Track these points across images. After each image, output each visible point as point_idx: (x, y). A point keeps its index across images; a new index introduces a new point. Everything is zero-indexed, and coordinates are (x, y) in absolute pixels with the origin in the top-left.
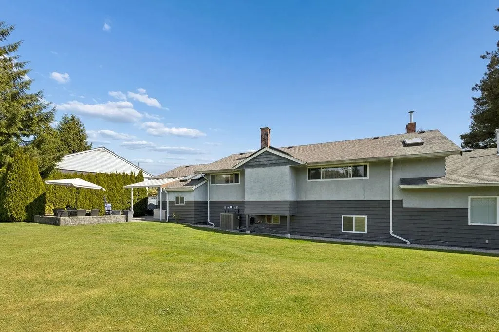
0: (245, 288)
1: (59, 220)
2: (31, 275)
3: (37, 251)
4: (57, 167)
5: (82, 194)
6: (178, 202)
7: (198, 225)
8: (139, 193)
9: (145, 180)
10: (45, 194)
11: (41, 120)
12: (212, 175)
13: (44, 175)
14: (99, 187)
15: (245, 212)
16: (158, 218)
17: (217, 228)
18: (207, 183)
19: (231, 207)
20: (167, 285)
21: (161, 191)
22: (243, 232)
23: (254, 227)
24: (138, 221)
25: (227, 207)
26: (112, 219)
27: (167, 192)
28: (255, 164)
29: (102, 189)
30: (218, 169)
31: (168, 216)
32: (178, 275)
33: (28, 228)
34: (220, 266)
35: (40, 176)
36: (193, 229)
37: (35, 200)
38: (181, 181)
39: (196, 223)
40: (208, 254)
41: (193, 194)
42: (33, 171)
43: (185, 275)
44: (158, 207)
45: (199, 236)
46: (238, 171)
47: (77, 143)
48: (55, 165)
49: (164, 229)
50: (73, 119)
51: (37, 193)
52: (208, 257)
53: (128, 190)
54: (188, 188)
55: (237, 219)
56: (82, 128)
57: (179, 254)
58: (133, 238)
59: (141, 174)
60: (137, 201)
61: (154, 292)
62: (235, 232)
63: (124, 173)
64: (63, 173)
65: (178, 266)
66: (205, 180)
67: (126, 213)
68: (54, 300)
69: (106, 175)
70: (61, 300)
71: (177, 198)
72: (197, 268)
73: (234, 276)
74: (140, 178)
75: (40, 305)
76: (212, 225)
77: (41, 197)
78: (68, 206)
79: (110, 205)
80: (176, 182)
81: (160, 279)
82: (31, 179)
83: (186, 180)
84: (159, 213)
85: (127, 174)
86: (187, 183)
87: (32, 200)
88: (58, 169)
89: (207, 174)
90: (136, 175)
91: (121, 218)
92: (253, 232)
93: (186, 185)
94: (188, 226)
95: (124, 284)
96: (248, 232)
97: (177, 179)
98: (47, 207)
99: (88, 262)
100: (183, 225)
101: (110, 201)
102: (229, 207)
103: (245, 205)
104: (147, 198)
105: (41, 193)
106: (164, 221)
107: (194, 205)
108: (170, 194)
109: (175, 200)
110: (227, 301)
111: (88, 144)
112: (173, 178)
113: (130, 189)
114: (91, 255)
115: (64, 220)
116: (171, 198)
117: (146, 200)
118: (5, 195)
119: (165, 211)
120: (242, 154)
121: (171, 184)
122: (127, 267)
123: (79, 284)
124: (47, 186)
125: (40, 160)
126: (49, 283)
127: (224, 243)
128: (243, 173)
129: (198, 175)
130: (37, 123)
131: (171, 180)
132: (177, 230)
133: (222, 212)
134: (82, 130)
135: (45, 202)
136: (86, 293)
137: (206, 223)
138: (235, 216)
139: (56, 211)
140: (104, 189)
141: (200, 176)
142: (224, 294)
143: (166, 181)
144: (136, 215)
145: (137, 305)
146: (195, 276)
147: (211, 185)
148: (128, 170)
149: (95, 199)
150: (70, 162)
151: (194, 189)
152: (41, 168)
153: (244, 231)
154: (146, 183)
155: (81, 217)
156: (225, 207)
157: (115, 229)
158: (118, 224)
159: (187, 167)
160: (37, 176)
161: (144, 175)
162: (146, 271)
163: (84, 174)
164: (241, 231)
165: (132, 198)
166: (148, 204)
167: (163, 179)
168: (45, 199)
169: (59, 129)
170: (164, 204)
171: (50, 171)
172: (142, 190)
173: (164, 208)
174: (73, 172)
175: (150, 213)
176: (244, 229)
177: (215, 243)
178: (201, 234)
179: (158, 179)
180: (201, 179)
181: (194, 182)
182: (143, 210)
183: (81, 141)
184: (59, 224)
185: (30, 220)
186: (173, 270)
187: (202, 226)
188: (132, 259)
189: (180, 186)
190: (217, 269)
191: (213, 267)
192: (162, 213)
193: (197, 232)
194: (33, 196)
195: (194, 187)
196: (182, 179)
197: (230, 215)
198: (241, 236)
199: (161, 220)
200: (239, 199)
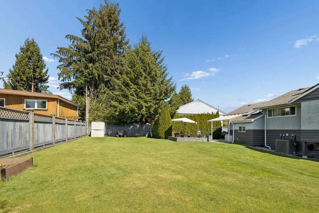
0: (276, 201)
1: (176, 138)
2: (158, 163)
3: (164, 153)
4: (177, 113)
5: (187, 126)
6: (240, 130)
7: (257, 148)
8: (216, 125)
9: (220, 116)
10: (172, 126)
11: (171, 91)
12: (269, 110)
13: (172, 117)
14: (194, 122)
15: (302, 139)
16: (227, 140)
17: (273, 151)
18: (264, 116)
19: (287, 135)
20: (215, 183)
21: (229, 123)
22: (299, 156)
23: (313, 153)
24: (215, 142)
25: (282, 135)
26: (201, 140)
27: (233, 123)
28: (313, 96)
29: (195, 123)
30: (274, 105)
31: (234, 139)
32: (225, 178)
33: (164, 142)
34: (261, 179)
35: (170, 117)
36: (251, 150)
37: (168, 129)
38: (243, 116)
39: (255, 146)
40: (255, 168)
41: (252, 124)
42: (168, 115)
43: (230, 179)
44: (227, 133)
45: (254, 155)
46: (295, 104)
47: (187, 99)
48: (176, 112)
49: (229, 148)
50: (186, 87)
51: (169, 125)
52: (253, 171)
53: (210, 122)
54: (248, 120)
55: (293, 145)
56: (189, 91)
57: (232, 165)
58: (208, 151)
59: (218, 113)
60: (215, 130)
61: (207, 185)
62: (291, 155)
63: (208, 113)
64: (180, 115)
65: (228, 173)
66: (263, 114)
67: (207, 137)
68: (161, 176)
69: (199, 115)
70: (164, 177)
71: (240, 128)
72: (241, 177)
73: (271, 189)
74: (217, 115)
75: (157, 177)
76: (269, 148)
77: (170, 127)
78: (181, 132)
79: (200, 132)
80: (240, 117)
81: (213, 178)
82: (167, 119)
83: (247, 115)
84: (228, 137)
85: (210, 114)
86: (247, 117)
87: (167, 129)
88: (177, 114)
89: (264, 110)
90: (215, 114)
91: (205, 139)
92: (310, 158)
93: (246, 119)
94: (247, 147)
95: (193, 177)
96: (306, 157)
97: (241, 115)
98: (173, 133)
99: (181, 161)
100: (244, 146)
101: (201, 129)
102: (285, 135)
103: (302, 134)
104: (222, 128)
105: (170, 125)
106: (231, 143)
107: (253, 133)
108: (235, 125)
109: (238, 129)
110: (255, 205)
111: (192, 99)
112: (238, 114)
113: (211, 122)
114: (184, 158)
115: (179, 139)
116: (236, 127)
117: (221, 129)
118: (158, 127)
119: (232, 136)
120: (300, 90)
121: (236, 118)
122: (197, 167)
123: (173, 171)
124: (173, 122)
125: (170, 110)
126: (163, 168)
127: (276, 163)
128: (299, 106)
129: (257, 111)
130: (170, 92)
131: (237, 116)
132: (238, 149)
133: (278, 139)
134: (189, 92)
135: (172, 130)
136: (174, 176)
137: (263, 146)
138: (291, 143)
139: (176, 135)
140: (196, 123)
141: (258, 112)
142: (255, 199)
143: (233, 116)
144: (214, 138)
145: (195, 189)
146: (237, 182)
147: (267, 117)
148: (210, 111)
149: (193, 128)
150: (183, 110)
151: (252, 121)
152: (171, 114)
153: (301, 156)
154: (221, 118)
155: (185, 138)
156: (281, 135)
157: (201, 145)
158: (203, 142)
159: (249, 105)
160: (169, 117)
161: (220, 113)
162: (207, 172)
163: (189, 115)
164: (297, 156)
165: (212, 128)
166: (222, 131)
167: (231, 115)
168: (172, 128)
169: (180, 94)
170: (231, 131)
171: (174, 115)
172: (219, 122)
173: (231, 134)
174: (184, 114)
175: (223, 137)
176: (301, 154)
177: (267, 162)
178: (256, 154)
179: (228, 115)
180: (260, 113)
181: (253, 116)
182: (219, 135)
183: (189, 98)
184: (176, 141)
185: (166, 138)
186: (224, 174)
187: (260, 148)
188: (202, 164)
189: (243, 119)
190: (257, 181)
191: (255, 178)
192: (230, 138)
193: (254, 152)
194: (168, 127)
195: (253, 120)
196: (245, 114)
197: (286, 142)
198: (296, 160)
199: (229, 142)
200: (296, 128)
